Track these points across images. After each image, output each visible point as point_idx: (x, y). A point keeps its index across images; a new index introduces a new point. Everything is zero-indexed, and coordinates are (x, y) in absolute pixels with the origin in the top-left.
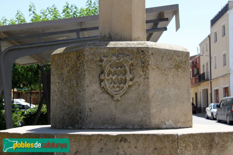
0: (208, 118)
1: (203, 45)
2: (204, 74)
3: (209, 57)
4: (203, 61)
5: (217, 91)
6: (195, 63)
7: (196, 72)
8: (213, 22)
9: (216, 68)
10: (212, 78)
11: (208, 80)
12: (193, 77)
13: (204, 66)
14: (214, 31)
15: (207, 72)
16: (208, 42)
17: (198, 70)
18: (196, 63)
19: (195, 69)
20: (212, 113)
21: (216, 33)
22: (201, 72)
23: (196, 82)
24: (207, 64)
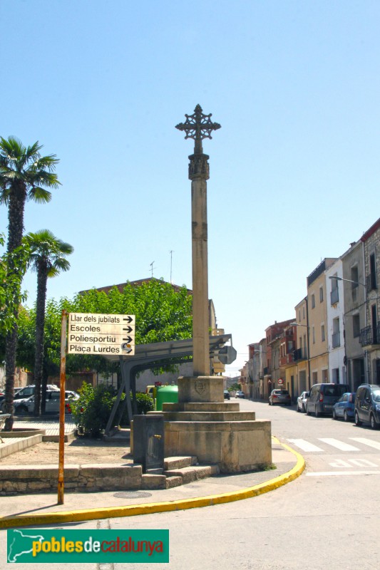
0: (299, 411)
1: (299, 309)
2: (300, 350)
3: (306, 328)
4: (301, 332)
5: (315, 374)
6: (290, 333)
7: (291, 346)
8: (311, 279)
9: (314, 343)
10: (311, 356)
11: (305, 359)
12: (287, 353)
13: (301, 338)
14: (312, 294)
15: (305, 348)
16: (305, 305)
17: (294, 343)
18: (292, 332)
19: (290, 342)
20: (303, 404)
21: (313, 296)
22: (298, 348)
23: (290, 361)
24: (305, 336)
